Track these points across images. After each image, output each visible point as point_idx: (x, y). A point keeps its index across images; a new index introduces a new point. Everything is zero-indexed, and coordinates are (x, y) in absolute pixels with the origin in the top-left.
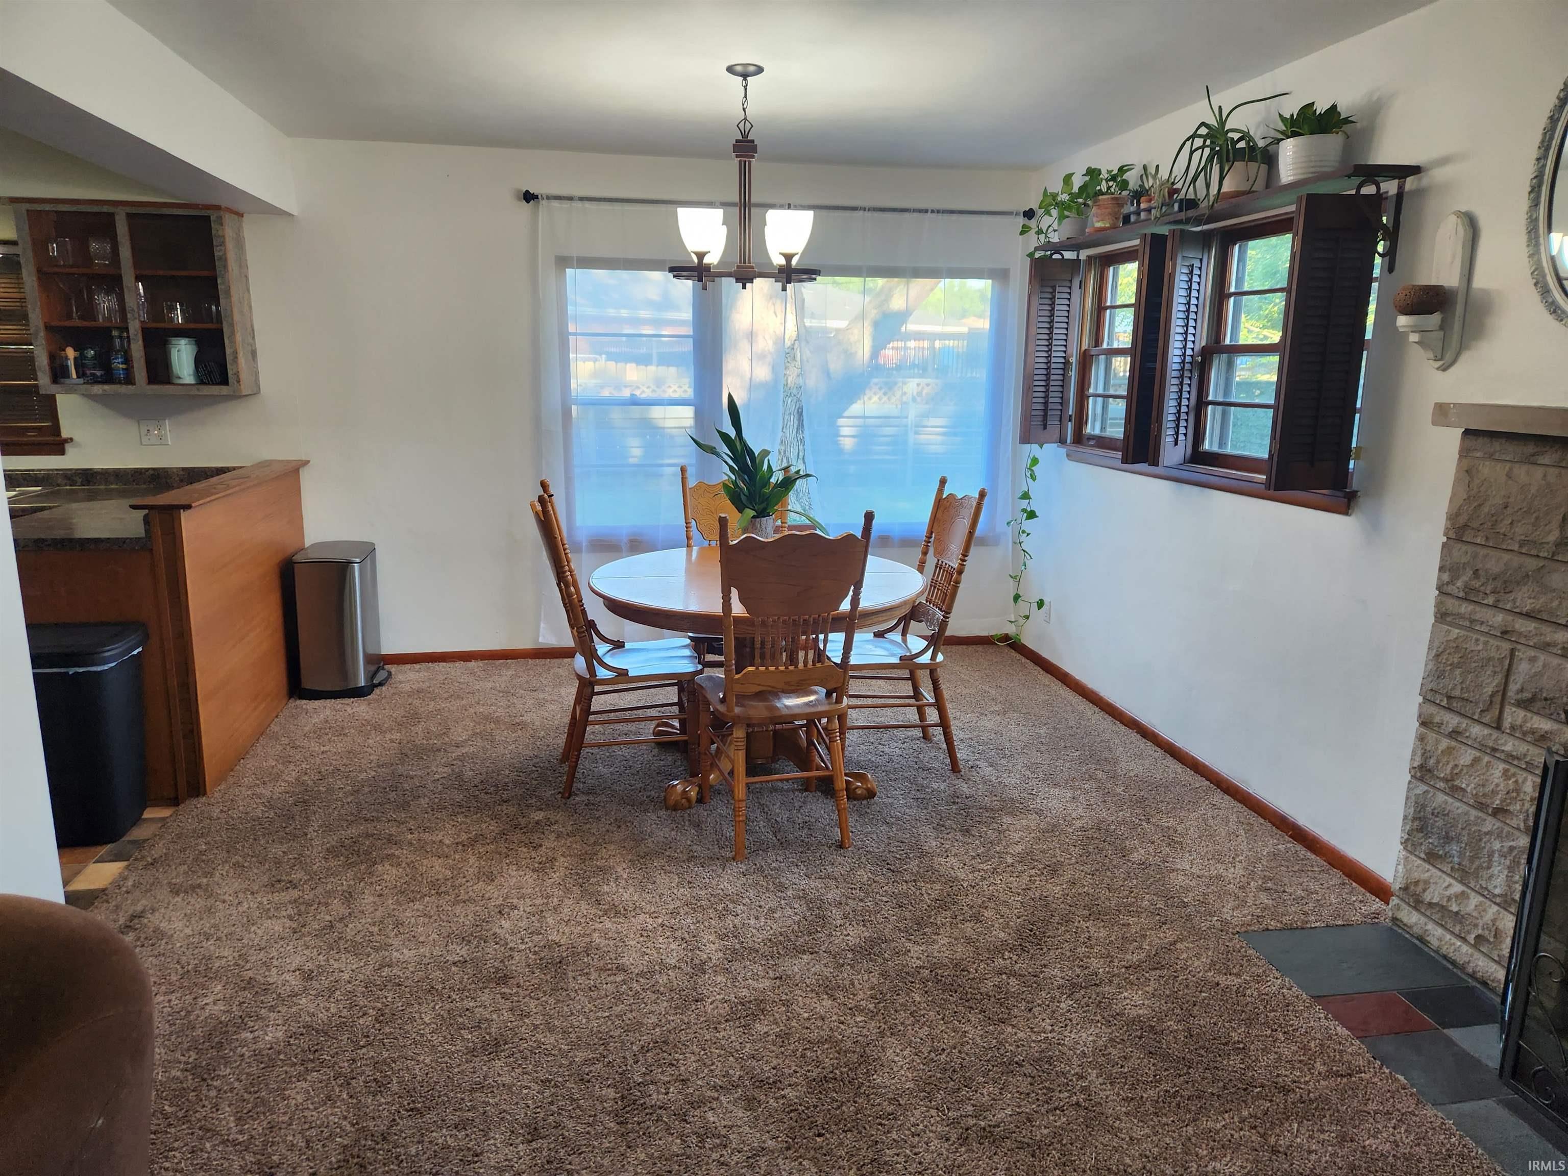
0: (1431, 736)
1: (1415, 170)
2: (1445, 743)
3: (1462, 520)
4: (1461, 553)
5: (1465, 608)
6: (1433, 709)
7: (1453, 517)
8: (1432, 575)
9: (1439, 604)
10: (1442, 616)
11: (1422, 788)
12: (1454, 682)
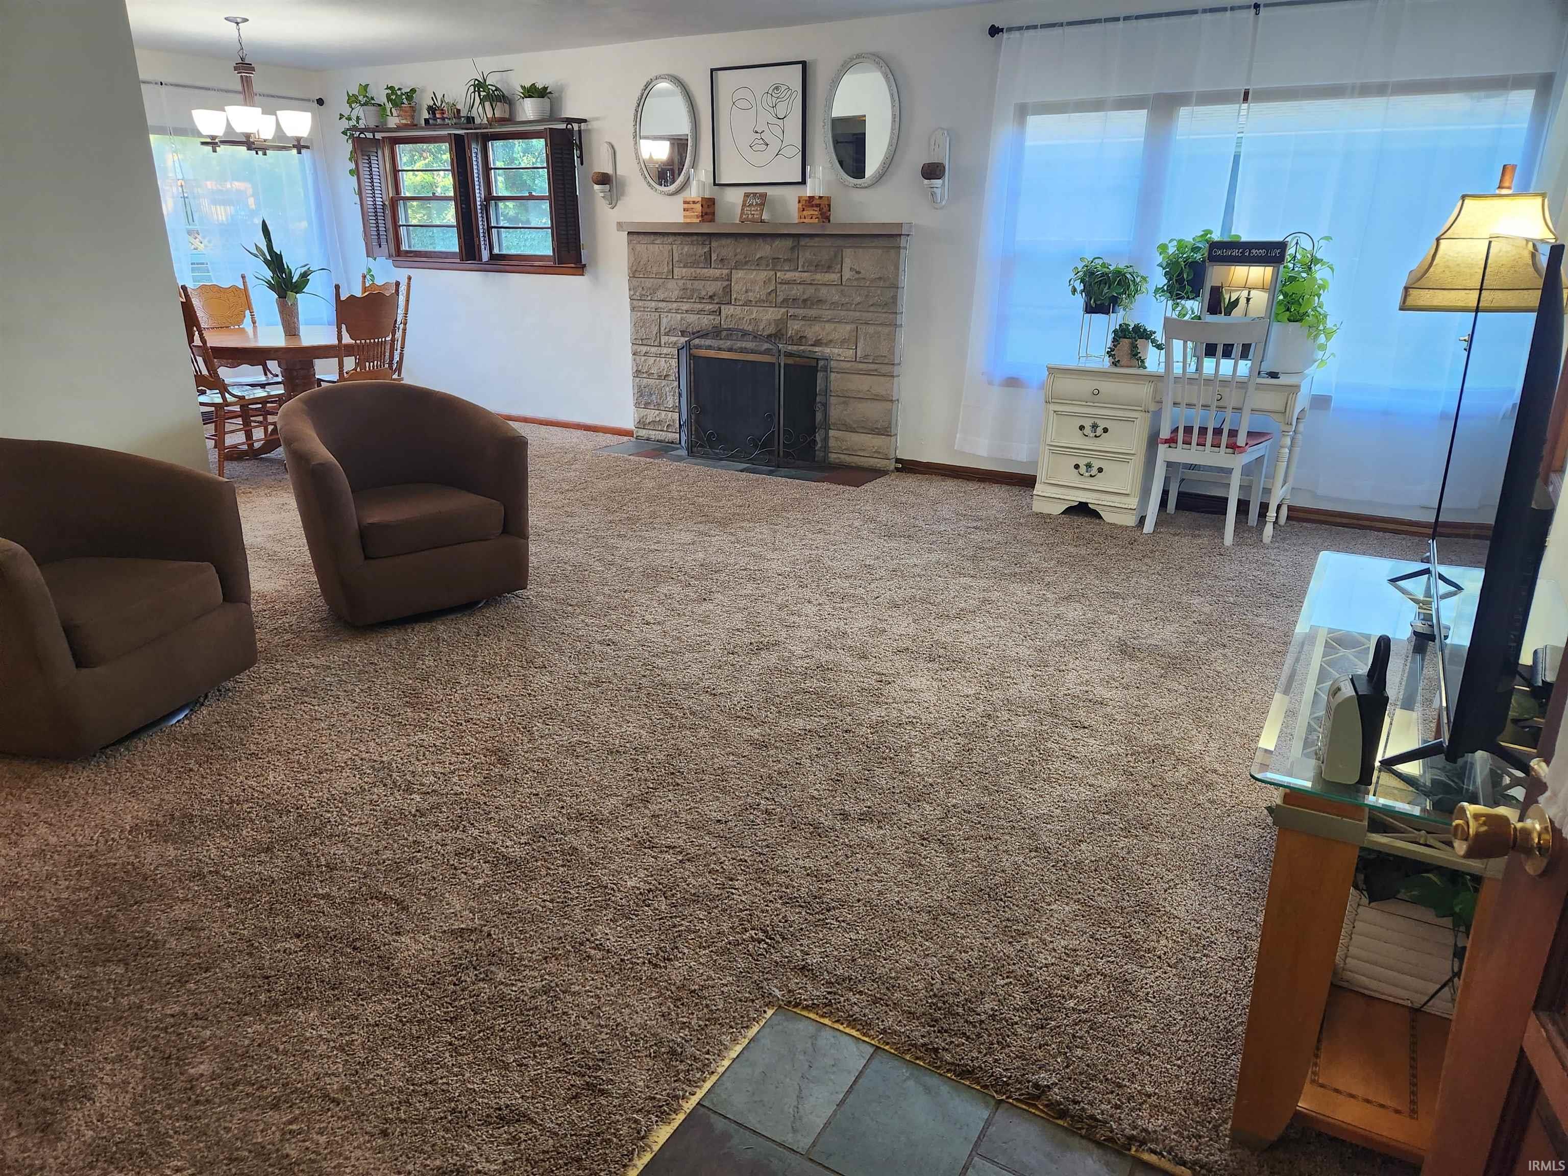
0: (638, 358)
1: (585, 121)
2: (643, 358)
3: (634, 269)
4: (635, 282)
5: (641, 303)
6: (636, 347)
7: (630, 268)
8: (626, 293)
9: (631, 304)
10: (633, 309)
11: (638, 379)
12: (642, 333)
